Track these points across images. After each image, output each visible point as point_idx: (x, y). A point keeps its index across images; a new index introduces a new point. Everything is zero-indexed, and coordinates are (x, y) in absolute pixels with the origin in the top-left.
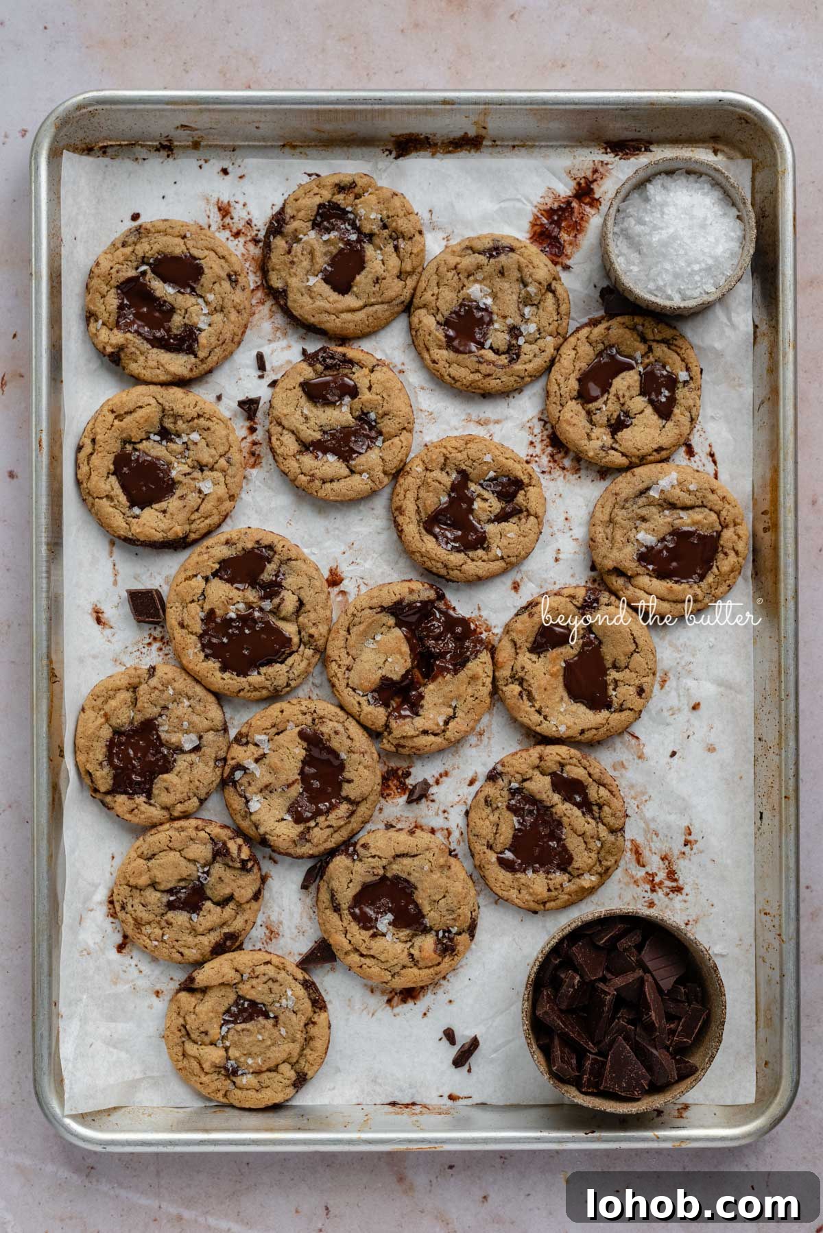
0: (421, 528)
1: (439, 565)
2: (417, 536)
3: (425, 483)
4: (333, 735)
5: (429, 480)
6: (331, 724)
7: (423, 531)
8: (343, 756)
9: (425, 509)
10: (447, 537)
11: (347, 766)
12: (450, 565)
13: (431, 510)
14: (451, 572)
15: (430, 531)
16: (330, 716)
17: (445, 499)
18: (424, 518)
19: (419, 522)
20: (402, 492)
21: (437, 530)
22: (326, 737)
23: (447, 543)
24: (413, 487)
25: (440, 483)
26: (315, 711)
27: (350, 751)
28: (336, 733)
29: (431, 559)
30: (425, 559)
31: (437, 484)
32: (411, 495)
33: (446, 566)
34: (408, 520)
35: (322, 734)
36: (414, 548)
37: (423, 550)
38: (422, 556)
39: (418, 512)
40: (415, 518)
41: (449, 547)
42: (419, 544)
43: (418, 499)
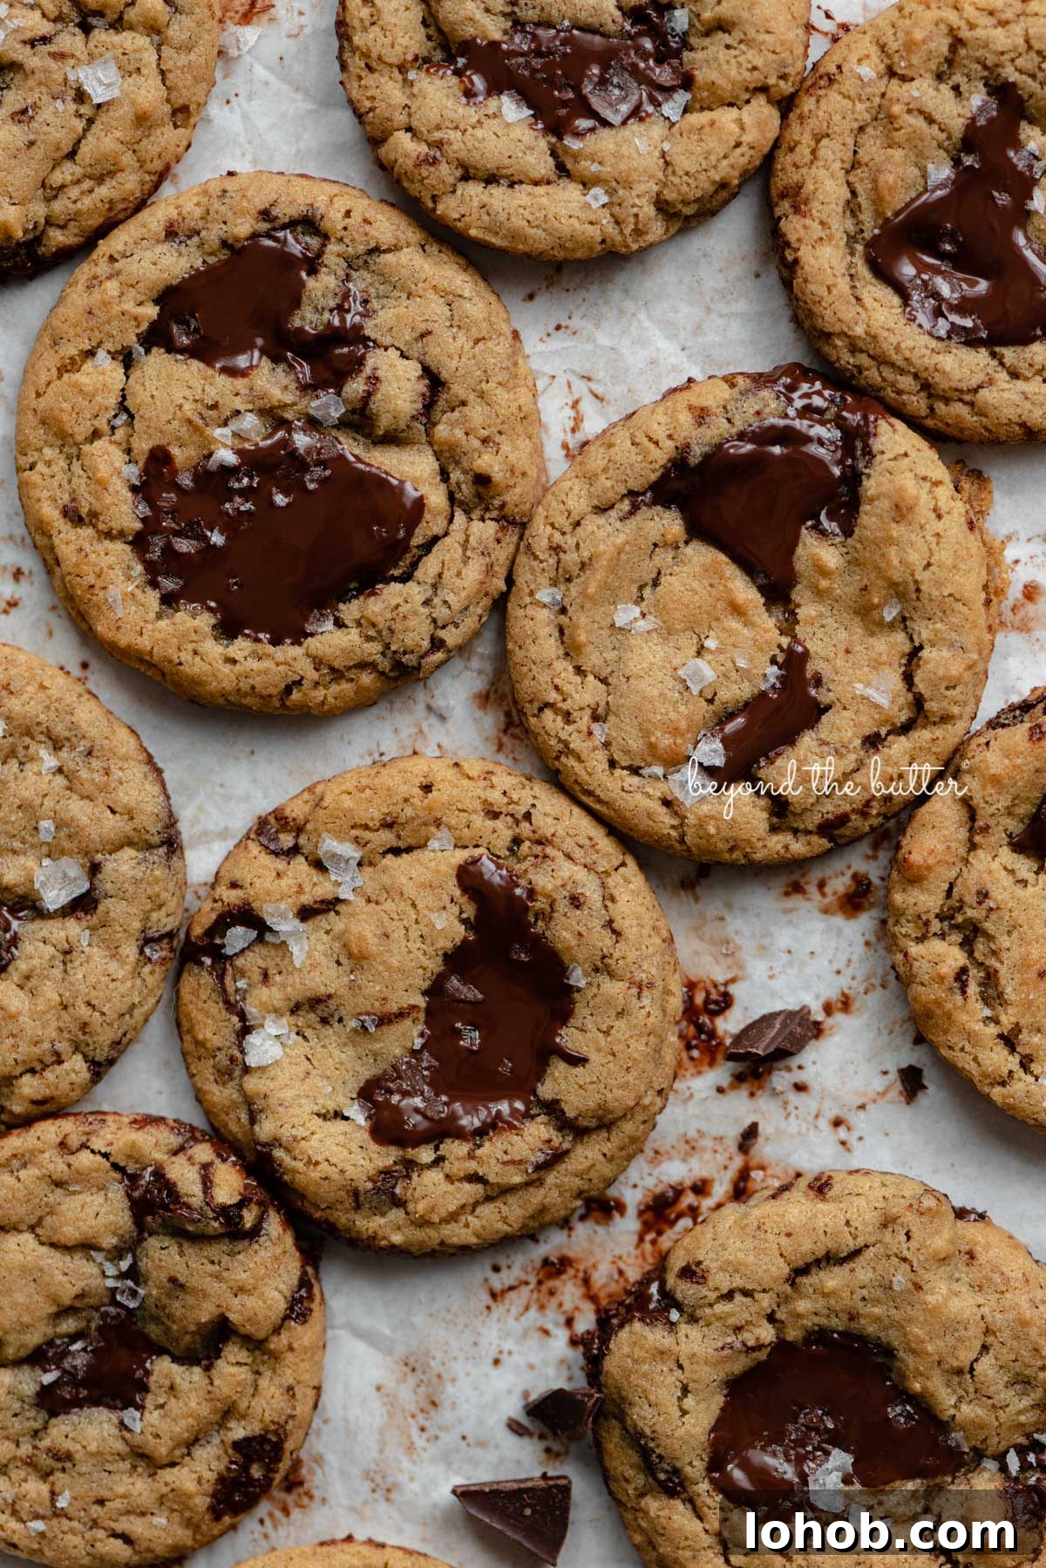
0: (859, 261)
1: (906, 382)
2: (843, 285)
3: (883, 118)
4: (562, 906)
5: (896, 109)
6: (566, 870)
7: (863, 271)
8: (578, 978)
9: (878, 200)
10: (936, 295)
11: (581, 1010)
12: (943, 384)
13: (898, 200)
14: (940, 407)
15: (883, 273)
16: (569, 845)
17: (941, 172)
18: (871, 230)
19: (851, 239)
20: (807, 140)
21: (907, 270)
22: (540, 904)
23: (938, 313)
24: (844, 128)
25: (930, 120)
26: (528, 816)
27: (602, 967)
28: (576, 901)
29: (881, 360)
30: (863, 360)
31: (919, 122)
32: (834, 153)
33: (927, 387)
34: (817, 231)
35: (532, 893)
36: (828, 321)
37: (859, 330)
38: (854, 349)
39: (852, 207)
40: (841, 225)
41: (943, 327)
42: (848, 312)
43: (855, 165)
